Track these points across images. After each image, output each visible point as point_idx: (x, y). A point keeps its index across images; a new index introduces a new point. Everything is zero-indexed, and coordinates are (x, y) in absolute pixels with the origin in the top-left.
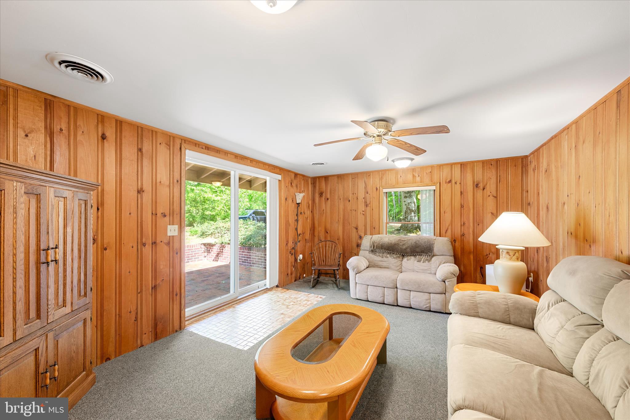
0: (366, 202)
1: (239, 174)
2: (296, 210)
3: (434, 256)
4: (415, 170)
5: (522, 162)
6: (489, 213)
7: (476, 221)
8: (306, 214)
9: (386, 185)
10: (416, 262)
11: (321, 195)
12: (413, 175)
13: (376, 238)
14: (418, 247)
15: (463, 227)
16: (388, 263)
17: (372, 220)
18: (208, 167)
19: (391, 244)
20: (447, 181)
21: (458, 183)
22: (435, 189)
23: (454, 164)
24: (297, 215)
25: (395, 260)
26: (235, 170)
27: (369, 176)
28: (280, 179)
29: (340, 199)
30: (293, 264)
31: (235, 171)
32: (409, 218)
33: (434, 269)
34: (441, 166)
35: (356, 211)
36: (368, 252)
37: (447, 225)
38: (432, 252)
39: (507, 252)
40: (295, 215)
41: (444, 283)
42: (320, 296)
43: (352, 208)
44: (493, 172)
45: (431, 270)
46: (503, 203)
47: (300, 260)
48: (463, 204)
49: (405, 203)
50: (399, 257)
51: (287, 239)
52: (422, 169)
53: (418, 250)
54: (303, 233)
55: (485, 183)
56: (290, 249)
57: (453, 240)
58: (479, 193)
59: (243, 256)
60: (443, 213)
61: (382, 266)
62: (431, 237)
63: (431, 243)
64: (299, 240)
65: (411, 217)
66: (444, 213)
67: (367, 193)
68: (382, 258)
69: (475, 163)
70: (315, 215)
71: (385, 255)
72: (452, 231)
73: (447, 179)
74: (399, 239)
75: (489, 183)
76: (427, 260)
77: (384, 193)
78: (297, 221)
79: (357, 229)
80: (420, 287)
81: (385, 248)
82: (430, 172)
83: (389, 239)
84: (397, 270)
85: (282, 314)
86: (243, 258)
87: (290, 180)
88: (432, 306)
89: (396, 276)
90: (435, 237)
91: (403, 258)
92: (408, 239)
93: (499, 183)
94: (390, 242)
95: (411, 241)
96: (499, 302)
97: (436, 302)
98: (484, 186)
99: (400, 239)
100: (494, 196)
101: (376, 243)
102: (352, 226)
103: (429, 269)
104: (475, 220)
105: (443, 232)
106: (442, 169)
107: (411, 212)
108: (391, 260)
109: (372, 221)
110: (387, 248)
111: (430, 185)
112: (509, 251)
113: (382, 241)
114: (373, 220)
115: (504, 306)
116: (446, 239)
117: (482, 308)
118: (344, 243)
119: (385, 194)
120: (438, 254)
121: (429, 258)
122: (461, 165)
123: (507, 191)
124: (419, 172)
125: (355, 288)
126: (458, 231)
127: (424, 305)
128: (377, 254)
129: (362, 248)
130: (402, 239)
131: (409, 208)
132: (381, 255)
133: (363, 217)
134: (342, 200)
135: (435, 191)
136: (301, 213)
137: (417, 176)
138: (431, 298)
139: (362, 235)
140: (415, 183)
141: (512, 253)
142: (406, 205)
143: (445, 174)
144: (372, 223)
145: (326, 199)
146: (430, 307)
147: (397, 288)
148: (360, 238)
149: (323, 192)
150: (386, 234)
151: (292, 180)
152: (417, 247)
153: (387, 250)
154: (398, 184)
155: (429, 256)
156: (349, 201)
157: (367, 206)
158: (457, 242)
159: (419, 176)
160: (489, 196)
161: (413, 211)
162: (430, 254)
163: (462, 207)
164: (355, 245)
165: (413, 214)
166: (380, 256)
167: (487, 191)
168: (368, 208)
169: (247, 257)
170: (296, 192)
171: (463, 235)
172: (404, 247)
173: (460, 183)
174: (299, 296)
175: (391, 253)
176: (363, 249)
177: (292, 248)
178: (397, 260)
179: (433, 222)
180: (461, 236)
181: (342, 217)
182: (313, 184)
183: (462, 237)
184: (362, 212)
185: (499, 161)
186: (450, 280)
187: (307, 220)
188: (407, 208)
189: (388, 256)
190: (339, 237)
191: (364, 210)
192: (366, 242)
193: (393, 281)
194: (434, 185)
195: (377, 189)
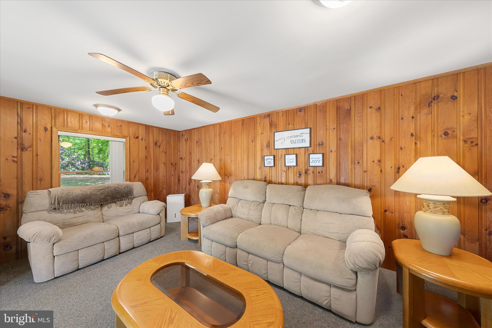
0: (22, 144)
3: (134, 198)
4: (105, 119)
5: (178, 134)
6: (163, 163)
9: (63, 127)
10: (118, 207)
12: (102, 123)
13: (56, 191)
14: (119, 193)
15: (147, 173)
16: (85, 217)
20: (136, 136)
22: (125, 141)
23: (141, 125)
25: (95, 212)
34: (129, 123)
36: (46, 212)
37: (136, 172)
38: (132, 195)
41: (159, 216)
44: (164, 136)
48: (147, 156)
50: (98, 207)
52: (112, 120)
53: (118, 196)
55: (160, 143)
58: (157, 149)
61: (78, 223)
63: (130, 188)
66: (133, 162)
68: (74, 214)
69: (154, 128)
71: (78, 209)
72: (139, 177)
73: (135, 135)
74: (94, 188)
75: (162, 143)
76: (128, 203)
77: (59, 136)
81: (77, 202)
82: (121, 126)
84: (99, 221)
90: (129, 182)
91: (101, 208)
93: (167, 144)
94: (84, 193)
98: (160, 145)
101: (61, 197)
103: (133, 210)
104: (155, 168)
105: (132, 178)
106: (131, 126)
108: (88, 213)
111: (121, 137)
112: (206, 183)
114: (39, 169)
116: (140, 183)
120: (137, 196)
121: (130, 201)
122: (146, 127)
123: (171, 150)
124: (109, 123)
126: (143, 177)
127: (146, 240)
128: (65, 211)
132: (71, 211)
135: (126, 143)
137: (107, 126)
140: (105, 132)
143: (133, 130)
146: (151, 238)
152: (117, 194)
153: (82, 203)
154: (81, 130)
155: (129, 199)
157: (23, 149)
159: (109, 126)
160: (163, 152)
162: (131, 197)
163: (146, 158)
167: (161, 149)
168: (27, 153)
171: (147, 179)
172: (102, 196)
173: (145, 140)
175: (87, 205)
176: (34, 210)
178: (96, 212)
183: (147, 181)
184: (12, 158)
185: (167, 131)
189: (83, 209)
191: (15, 155)
193: (115, 232)
194: (125, 137)
195: (46, 129)
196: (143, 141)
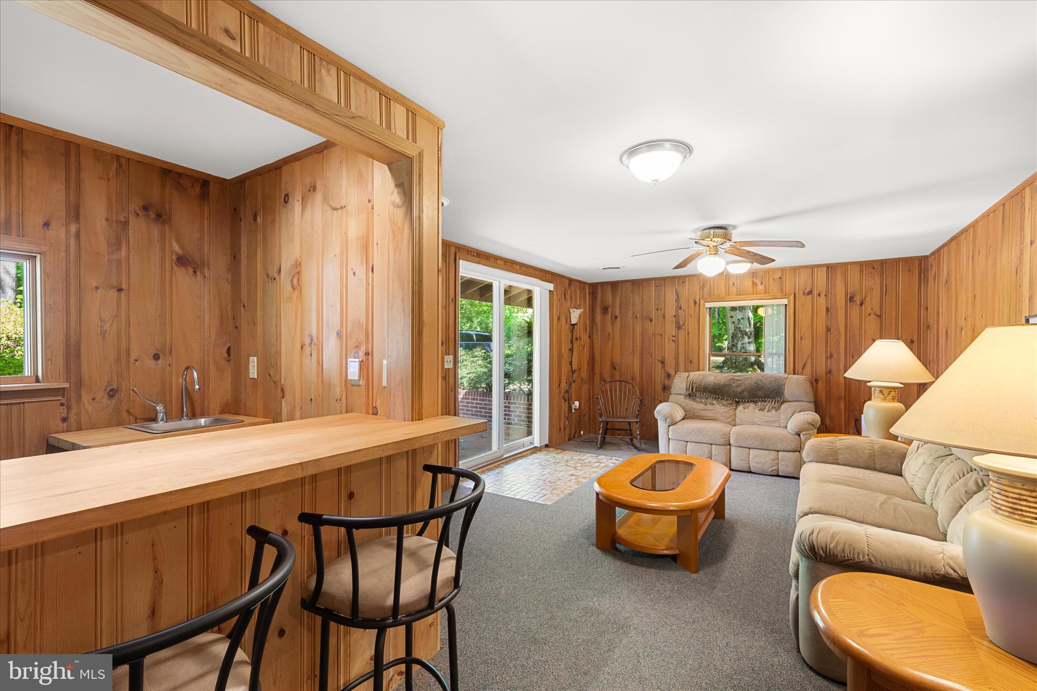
0: (677, 322)
1: (505, 285)
2: (570, 335)
3: (784, 402)
4: (756, 274)
5: (920, 265)
6: (869, 340)
7: (850, 351)
8: (582, 340)
9: (710, 297)
10: (757, 411)
11: (605, 310)
12: (753, 281)
13: (694, 375)
14: (761, 389)
15: (830, 360)
16: (715, 412)
17: (687, 349)
18: (476, 279)
19: (719, 384)
20: (806, 291)
21: (823, 295)
22: (786, 303)
23: (817, 267)
24: (572, 342)
26: (500, 280)
27: (683, 282)
28: (552, 289)
29: (636, 318)
30: (567, 415)
31: (500, 282)
32: (739, 346)
33: (784, 421)
34: (796, 269)
35: (662, 335)
36: (682, 397)
37: (805, 357)
38: (781, 396)
39: (880, 391)
40: (570, 342)
41: (799, 437)
42: (614, 458)
43: (655, 331)
44: (876, 278)
45: (780, 422)
46: (890, 325)
47: (575, 409)
48: (830, 326)
49: (733, 320)
50: (731, 404)
51: (560, 378)
52: (767, 273)
53: (760, 393)
54: (579, 370)
55: (864, 296)
56: (563, 392)
57: (814, 379)
58: (855, 310)
59: (474, 405)
60: (798, 340)
62: (779, 374)
63: (781, 383)
64: (574, 379)
65: (743, 344)
66: (801, 340)
67: (680, 309)
68: (706, 405)
69: (849, 266)
70: (595, 342)
71: (709, 400)
72: (812, 367)
73: (806, 289)
74: (731, 377)
75: (869, 295)
76: (773, 408)
77: (707, 308)
78: (571, 350)
79: (663, 363)
80: (764, 442)
81: (709, 391)
82: (780, 278)
83: (715, 378)
84: (729, 423)
85: (572, 475)
86: (474, 409)
87: (563, 289)
88: (781, 468)
89: (729, 429)
90: (787, 375)
91: (737, 406)
92: (744, 378)
93: (885, 295)
94: (716, 382)
95: (749, 380)
96: (864, 447)
97: (786, 462)
98: (863, 301)
99: (733, 378)
100: (877, 315)
101: (695, 383)
102: (655, 358)
103: (777, 421)
104: (848, 350)
105: (799, 367)
106: (799, 274)
107: (743, 335)
108: (719, 408)
109: (688, 351)
110: (713, 391)
111: (780, 297)
112: (882, 389)
113: (704, 380)
114: (690, 349)
115: (869, 451)
116: (803, 377)
117: (842, 454)
118: (642, 385)
119: (708, 310)
120: (790, 399)
121: (776, 405)
122: (828, 268)
123: (897, 308)
124: (762, 277)
125: (667, 446)
126: (822, 367)
127: (769, 468)
128: (698, 400)
129: (673, 390)
130: (736, 378)
131: (740, 328)
132: (703, 401)
133: (673, 345)
134: (639, 319)
135: (787, 307)
136: (576, 339)
137: (760, 283)
138: (780, 458)
139: (672, 372)
140: (756, 294)
141: (886, 392)
142: (734, 323)
143: (802, 281)
144: (687, 353)
145: (614, 317)
146: (778, 469)
147: (730, 445)
148: (668, 377)
149: (609, 307)
150: (709, 371)
151: (565, 290)
152: (758, 390)
153: (713, 394)
154: (729, 296)
155: (776, 402)
156: (651, 320)
157: (679, 327)
158: (820, 383)
159: (762, 283)
160: (870, 314)
161: (746, 334)
162: (779, 399)
163: (828, 330)
164: (659, 388)
165: (746, 340)
166: (701, 402)
167: (867, 308)
168: (682, 332)
169: (480, 408)
170: (571, 308)
171: (830, 372)
172: (739, 390)
173: (826, 295)
174: (585, 457)
175: (719, 398)
176: (675, 392)
177: (565, 390)
178: (727, 409)
179: (784, 352)
180: (826, 374)
181: (639, 344)
182: (593, 293)
183: (828, 375)
184: (671, 338)
185: (884, 264)
186: (808, 432)
187: (584, 349)
188: (736, 328)
189: (715, 402)
190: (634, 374)
191: (674, 334)
192: (680, 383)
193: (724, 436)
194: (786, 297)
195: (695, 302)
196: (821, 297)
